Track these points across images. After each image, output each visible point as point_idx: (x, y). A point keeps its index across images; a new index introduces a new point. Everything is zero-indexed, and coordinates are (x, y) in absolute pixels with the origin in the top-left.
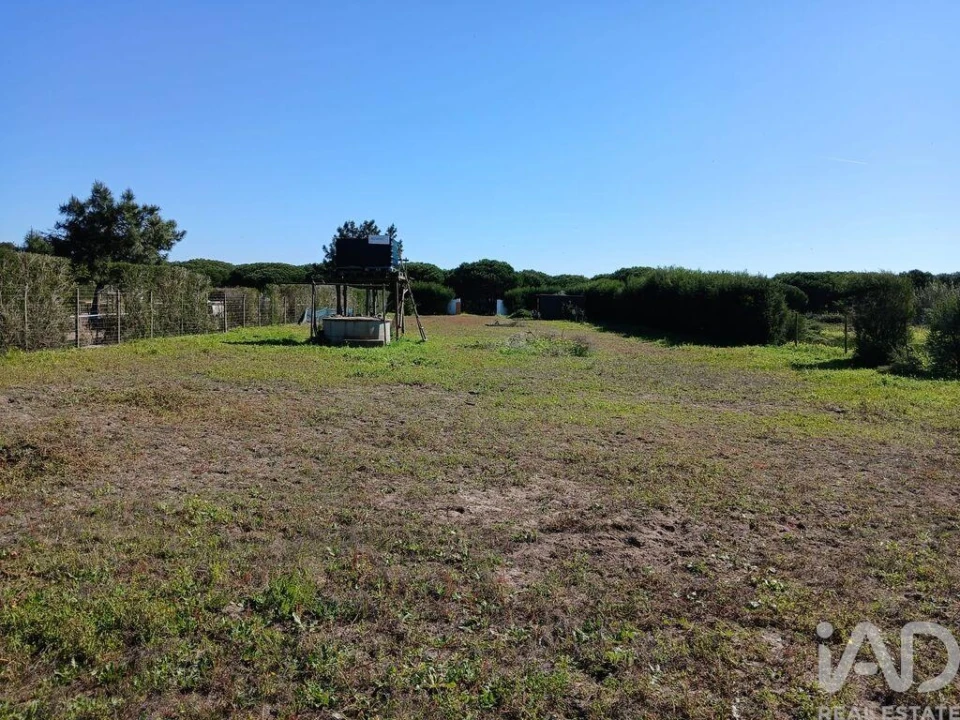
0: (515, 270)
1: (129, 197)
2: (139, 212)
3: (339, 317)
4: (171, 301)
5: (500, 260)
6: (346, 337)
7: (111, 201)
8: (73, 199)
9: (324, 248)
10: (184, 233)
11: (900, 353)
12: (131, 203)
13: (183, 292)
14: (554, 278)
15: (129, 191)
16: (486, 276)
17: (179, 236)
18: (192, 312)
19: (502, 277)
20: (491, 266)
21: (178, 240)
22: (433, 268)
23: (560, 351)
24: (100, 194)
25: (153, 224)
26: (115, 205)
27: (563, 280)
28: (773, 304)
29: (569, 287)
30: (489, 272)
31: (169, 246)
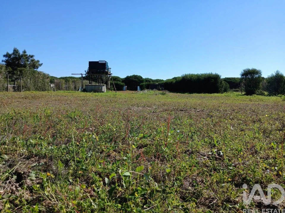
0: (143, 78)
1: (25, 52)
2: (28, 57)
3: (90, 84)
4: (38, 81)
5: (138, 75)
6: (92, 90)
7: (19, 53)
8: (7, 53)
10: (42, 64)
11: (258, 91)
12: (25, 54)
13: (42, 79)
14: (155, 80)
15: (25, 50)
16: (134, 80)
17: (41, 65)
18: (44, 85)
19: (139, 80)
21: (40, 66)
22: (118, 77)
23: (158, 94)
24: (16, 51)
25: (32, 61)
26: (20, 54)
27: (157, 81)
28: (220, 82)
29: (159, 82)
30: (135, 78)
31: (37, 68)
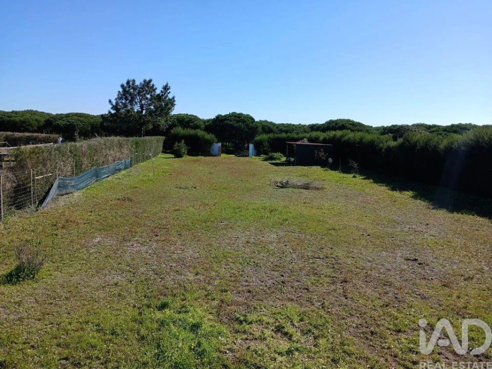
0: (256, 120)
5: (245, 113)
9: (110, 101)
16: (236, 125)
19: (247, 125)
20: (239, 117)
22: (196, 118)
30: (238, 122)
